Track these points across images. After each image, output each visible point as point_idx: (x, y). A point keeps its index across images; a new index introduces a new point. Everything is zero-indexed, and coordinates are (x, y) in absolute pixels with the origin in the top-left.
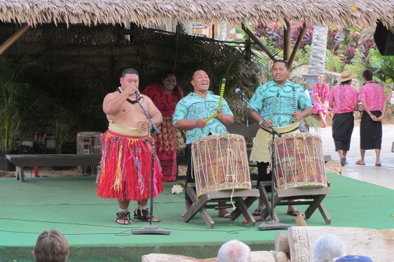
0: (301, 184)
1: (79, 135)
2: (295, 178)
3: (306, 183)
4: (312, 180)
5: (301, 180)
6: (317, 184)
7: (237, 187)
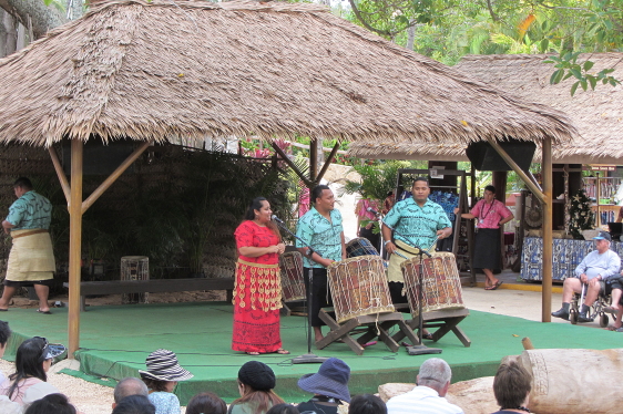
0: (445, 306)
2: (438, 300)
3: (449, 305)
4: (455, 302)
5: (444, 302)
6: (459, 305)
7: (382, 311)
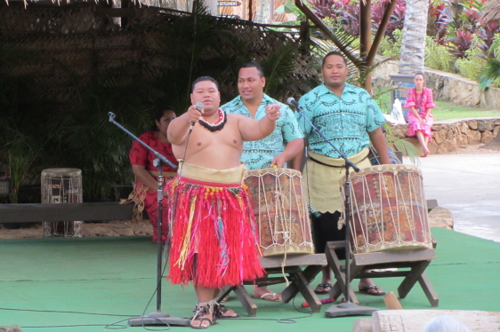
0: (391, 245)
1: (44, 174)
2: (381, 235)
3: (399, 243)
4: (409, 239)
5: (391, 239)
6: (415, 244)
7: (291, 250)
